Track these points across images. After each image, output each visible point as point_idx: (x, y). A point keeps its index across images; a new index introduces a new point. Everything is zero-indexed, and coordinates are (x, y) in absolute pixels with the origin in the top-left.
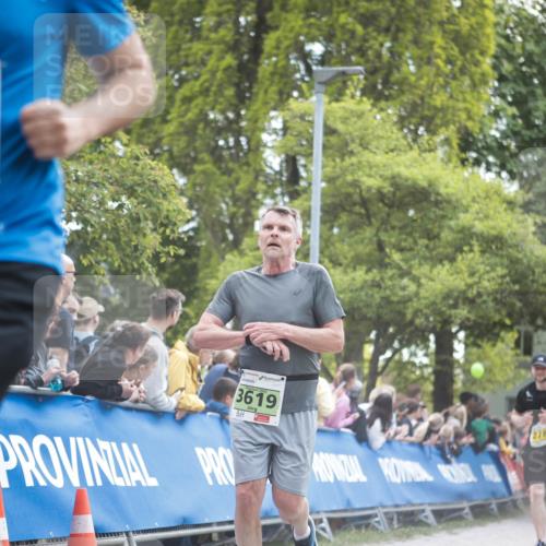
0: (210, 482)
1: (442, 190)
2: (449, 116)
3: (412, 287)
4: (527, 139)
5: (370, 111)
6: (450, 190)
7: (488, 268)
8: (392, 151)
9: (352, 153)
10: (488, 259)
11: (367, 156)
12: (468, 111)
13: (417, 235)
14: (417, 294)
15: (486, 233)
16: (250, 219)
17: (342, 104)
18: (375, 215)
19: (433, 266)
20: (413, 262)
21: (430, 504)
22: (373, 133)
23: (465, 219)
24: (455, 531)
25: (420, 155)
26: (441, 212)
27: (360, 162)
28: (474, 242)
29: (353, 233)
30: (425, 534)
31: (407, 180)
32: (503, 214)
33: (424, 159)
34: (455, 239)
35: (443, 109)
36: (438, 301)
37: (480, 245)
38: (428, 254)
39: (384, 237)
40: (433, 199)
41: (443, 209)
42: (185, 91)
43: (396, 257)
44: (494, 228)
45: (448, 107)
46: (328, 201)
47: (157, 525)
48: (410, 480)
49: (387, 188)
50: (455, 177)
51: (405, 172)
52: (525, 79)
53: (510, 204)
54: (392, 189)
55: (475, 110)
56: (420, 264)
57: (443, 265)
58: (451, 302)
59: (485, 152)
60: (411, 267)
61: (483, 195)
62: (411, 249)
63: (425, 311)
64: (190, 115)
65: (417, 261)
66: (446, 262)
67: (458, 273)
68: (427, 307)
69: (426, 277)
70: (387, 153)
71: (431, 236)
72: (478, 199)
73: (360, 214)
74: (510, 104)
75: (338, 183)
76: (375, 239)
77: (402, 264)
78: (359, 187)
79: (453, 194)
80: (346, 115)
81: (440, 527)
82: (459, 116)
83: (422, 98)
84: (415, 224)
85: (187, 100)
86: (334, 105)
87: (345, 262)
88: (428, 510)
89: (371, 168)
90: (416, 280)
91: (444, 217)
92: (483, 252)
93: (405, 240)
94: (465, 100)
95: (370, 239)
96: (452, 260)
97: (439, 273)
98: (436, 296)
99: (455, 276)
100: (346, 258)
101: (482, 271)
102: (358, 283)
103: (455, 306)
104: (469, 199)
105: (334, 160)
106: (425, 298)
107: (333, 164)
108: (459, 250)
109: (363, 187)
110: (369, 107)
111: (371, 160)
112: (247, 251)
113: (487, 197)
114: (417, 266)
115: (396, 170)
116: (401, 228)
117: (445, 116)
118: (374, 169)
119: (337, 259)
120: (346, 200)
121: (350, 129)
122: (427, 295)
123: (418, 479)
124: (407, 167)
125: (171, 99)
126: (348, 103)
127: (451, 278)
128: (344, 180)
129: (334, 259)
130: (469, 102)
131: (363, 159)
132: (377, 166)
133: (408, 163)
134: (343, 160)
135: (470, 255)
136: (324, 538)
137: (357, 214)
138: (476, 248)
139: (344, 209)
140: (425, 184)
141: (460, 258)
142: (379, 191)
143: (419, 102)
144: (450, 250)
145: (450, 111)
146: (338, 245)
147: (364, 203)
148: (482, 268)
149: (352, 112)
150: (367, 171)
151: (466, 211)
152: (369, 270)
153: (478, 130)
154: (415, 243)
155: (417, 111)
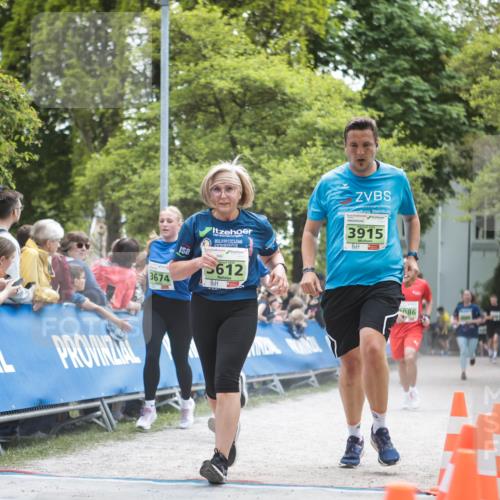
0: (66, 366)
1: (288, 90)
2: (297, 21)
3: (262, 180)
4: (370, 39)
5: (221, 18)
6: (295, 90)
7: (330, 161)
8: (242, 55)
9: (205, 58)
10: (330, 152)
11: (218, 60)
12: (314, 15)
13: (266, 132)
14: (266, 186)
15: (327, 129)
16: (118, 119)
17: (195, 12)
18: (228, 114)
19: (281, 160)
20: (262, 157)
21: (278, 375)
22: (224, 38)
23: (307, 116)
24: (300, 398)
25: (267, 58)
26: (287, 111)
27: (212, 66)
28: (317, 137)
29: (208, 131)
30: (272, 402)
31: (255, 81)
32: (342, 111)
33: (272, 62)
34: (300, 135)
35: (291, 14)
36: (285, 191)
37: (323, 140)
38: (275, 149)
39: (235, 134)
40: (279, 98)
41: (288, 108)
43: (247, 152)
44: (334, 124)
45: (296, 12)
46: (185, 102)
47: (14, 408)
48: (259, 354)
49: (238, 90)
50: (300, 77)
51: (253, 74)
53: (350, 101)
54: (241, 90)
55: (320, 14)
56: (269, 159)
57: (289, 159)
58: (297, 192)
59: (332, 53)
60: (260, 161)
61: (325, 94)
62: (261, 145)
63: (273, 201)
65: (266, 156)
66: (292, 156)
67: (302, 166)
68: (275, 197)
69: (274, 170)
70: (237, 57)
71: (279, 132)
72: (319, 98)
73: (215, 113)
74: (354, 8)
75: (194, 85)
76: (228, 136)
77: (252, 159)
78: (212, 89)
79: (297, 94)
80: (199, 22)
81: (287, 394)
82: (306, 20)
83: (272, 5)
84: (264, 121)
85: (56, 8)
86: (187, 13)
87: (201, 158)
88: (277, 379)
89: (222, 72)
90: (264, 173)
91: (289, 115)
92: (324, 146)
93: (255, 136)
94: (311, 5)
95: (224, 137)
96: (297, 154)
97: (285, 167)
98: (283, 187)
99: (300, 168)
100: (201, 154)
101: (324, 163)
103: (300, 196)
104: (312, 98)
105: (188, 65)
106: (273, 189)
107: (188, 68)
108: (304, 145)
109: (216, 89)
110: (220, 15)
111: (222, 64)
112: (112, 150)
113: (329, 95)
114: (265, 161)
115: (245, 73)
116: (250, 126)
117: (293, 20)
118: (225, 72)
119: (194, 156)
120: (201, 100)
121: (203, 36)
122: (274, 186)
123: (267, 353)
124: (256, 70)
126: (201, 11)
127: (297, 171)
128: (198, 83)
129: (191, 155)
130: (315, 7)
131: (215, 63)
132: (227, 69)
133: (257, 66)
134: (196, 64)
135: (314, 149)
136: (177, 410)
137: (211, 113)
138: (318, 143)
139: (200, 110)
140: (272, 85)
141: (304, 151)
142: (230, 92)
143: (269, 7)
144: (295, 145)
145: (299, 15)
146: (195, 142)
147: (218, 103)
148: (324, 161)
149: (204, 19)
150: (219, 74)
151: (310, 108)
153: (324, 33)
154: (265, 139)
155: (267, 16)
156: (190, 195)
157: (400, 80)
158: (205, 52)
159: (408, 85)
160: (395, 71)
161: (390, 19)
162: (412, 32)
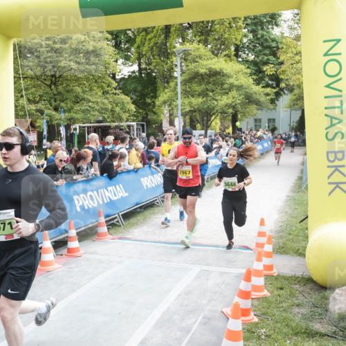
1: (225, 72)
3: (216, 103)
5: (202, 47)
6: (227, 71)
9: (197, 61)
10: (238, 93)
11: (201, 62)
13: (217, 86)
14: (218, 105)
19: (222, 96)
22: (203, 54)
23: (231, 80)
25: (217, 60)
26: (224, 79)
27: (199, 64)
31: (214, 69)
32: (243, 77)
37: (236, 89)
38: (220, 92)
40: (222, 74)
41: (225, 77)
42: (149, 36)
43: (211, 94)
49: (207, 71)
51: (213, 67)
52: (255, 24)
54: (209, 72)
57: (225, 96)
60: (215, 96)
62: (215, 91)
64: (152, 44)
65: (217, 95)
77: (213, 96)
80: (195, 49)
83: (222, 35)
85: (150, 39)
89: (202, 66)
92: (237, 91)
93: (214, 88)
97: (223, 98)
98: (223, 106)
99: (228, 99)
102: (200, 103)
104: (233, 74)
108: (230, 90)
109: (200, 72)
115: (210, 66)
118: (204, 66)
119: (193, 95)
121: (196, 53)
122: (220, 105)
124: (214, 65)
125: (145, 39)
133: (214, 63)
134: (194, 64)
140: (218, 70)
142: (206, 73)
144: (227, 91)
147: (202, 75)
151: (232, 77)
152: (203, 97)
156: (192, 109)
157: (266, 58)
158: (197, 59)
159: (268, 59)
160: (264, 54)
161: (263, 36)
162: (270, 40)
